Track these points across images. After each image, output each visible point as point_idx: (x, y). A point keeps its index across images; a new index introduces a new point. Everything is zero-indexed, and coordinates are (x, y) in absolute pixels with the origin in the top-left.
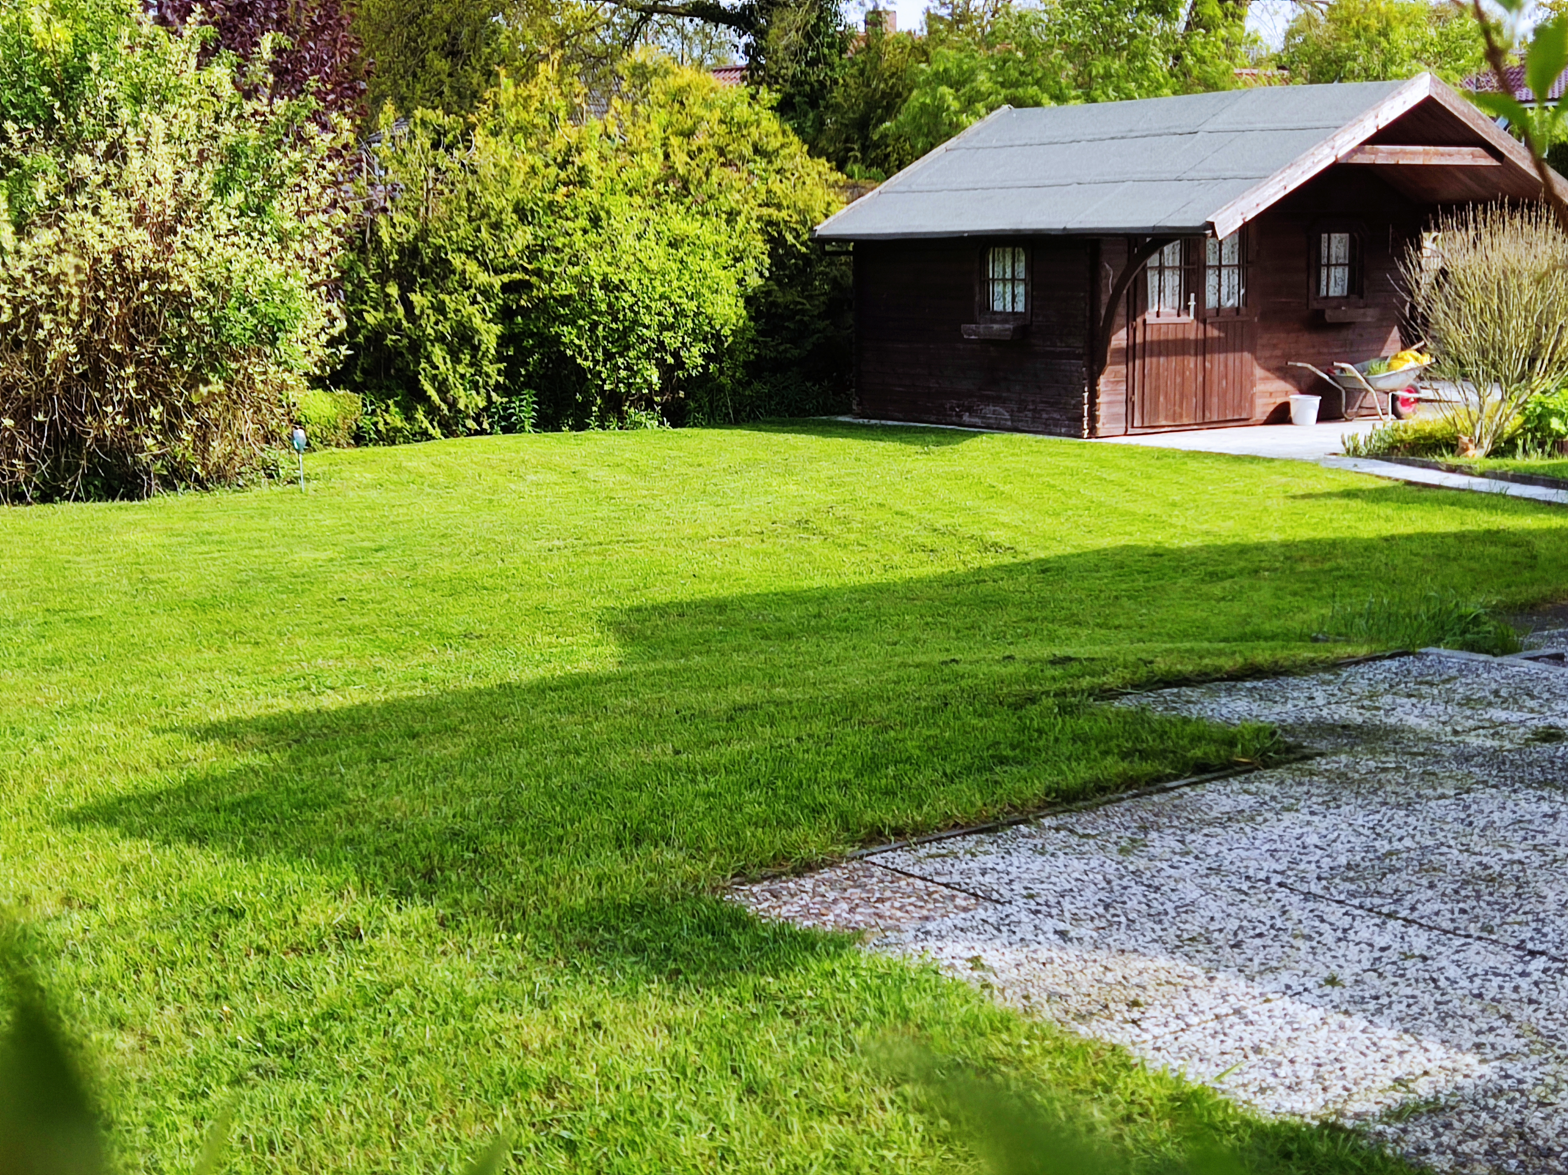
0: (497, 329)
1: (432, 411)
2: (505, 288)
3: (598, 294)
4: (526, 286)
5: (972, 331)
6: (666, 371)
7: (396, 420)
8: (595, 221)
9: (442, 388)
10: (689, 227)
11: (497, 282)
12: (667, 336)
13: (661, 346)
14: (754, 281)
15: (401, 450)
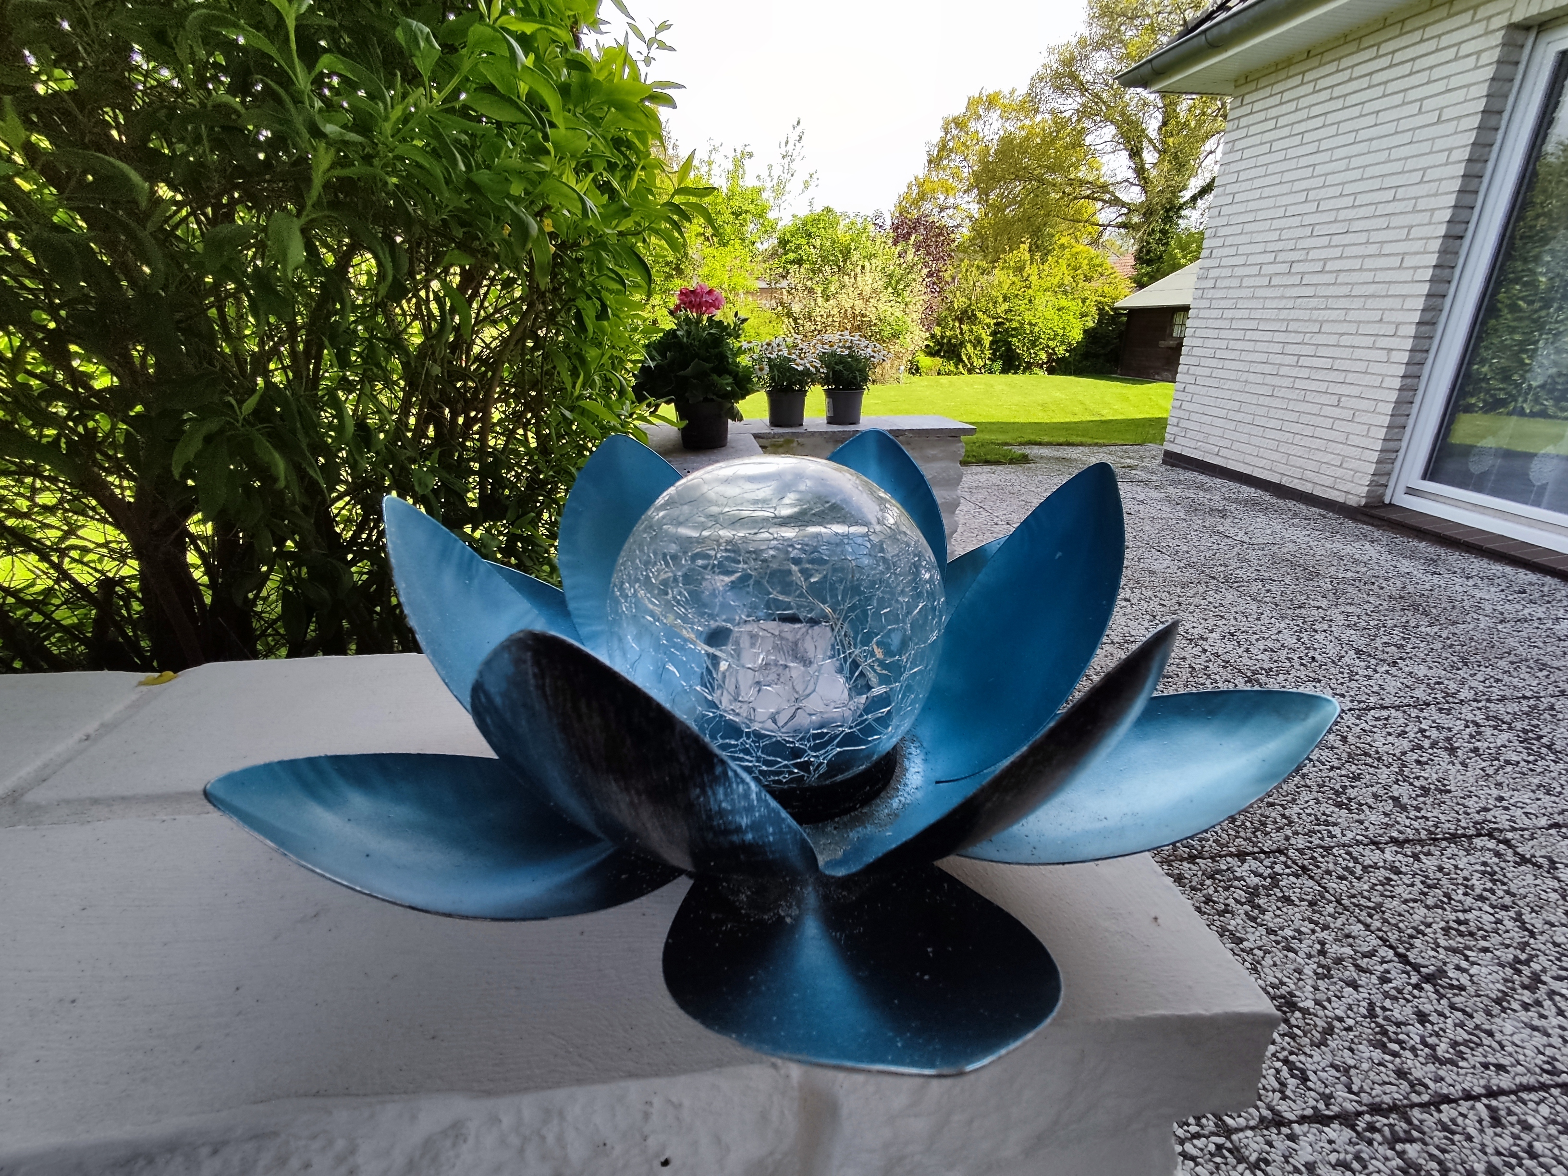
3: (1027, 326)
4: (1003, 323)
5: (1163, 344)
6: (1049, 355)
7: (952, 368)
8: (1030, 301)
9: (969, 358)
10: (1064, 303)
11: (993, 322)
12: (1051, 343)
13: (1048, 346)
14: (1091, 324)
15: (952, 378)
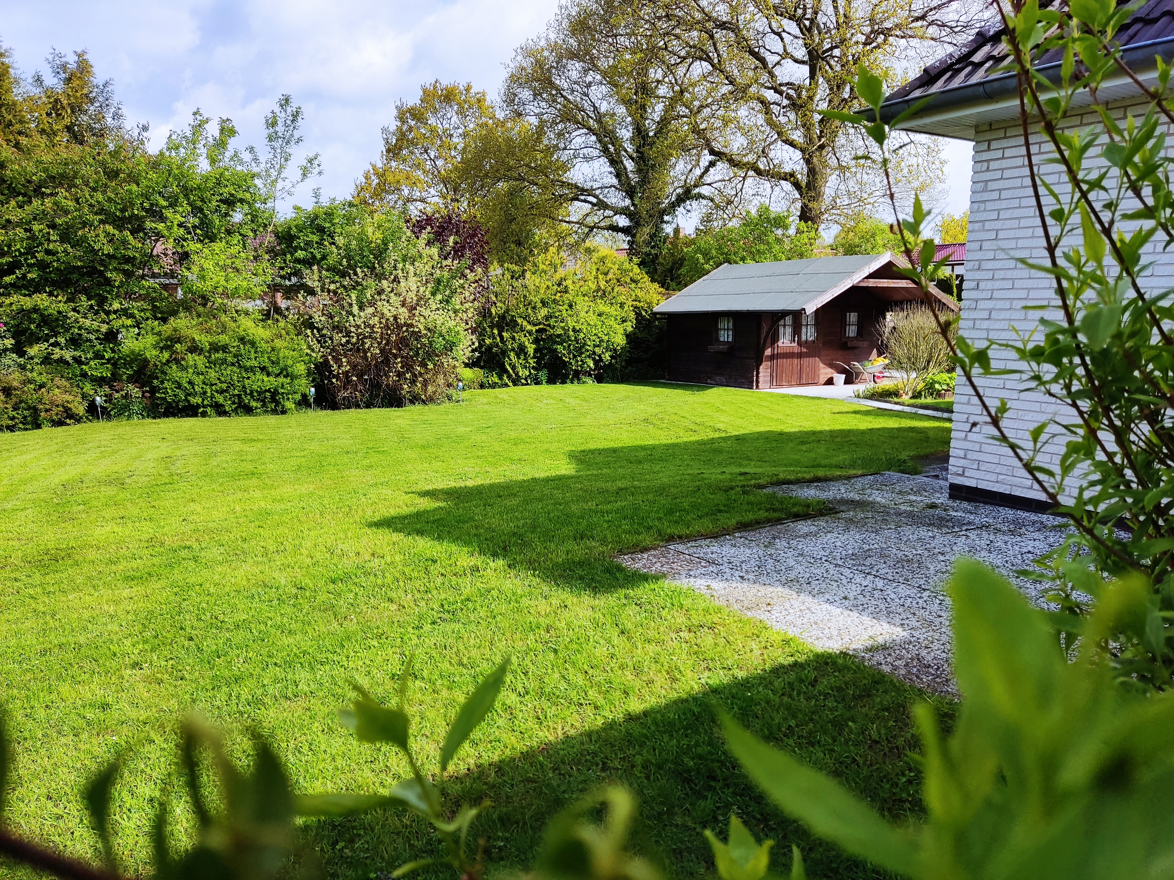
0: (534, 346)
1: (509, 377)
2: (537, 331)
3: (571, 333)
4: (544, 330)
5: (712, 348)
6: (596, 362)
7: (496, 380)
8: (571, 306)
9: (514, 368)
10: (606, 309)
11: (534, 329)
12: (597, 350)
13: (594, 353)
14: (630, 329)
15: (497, 390)
